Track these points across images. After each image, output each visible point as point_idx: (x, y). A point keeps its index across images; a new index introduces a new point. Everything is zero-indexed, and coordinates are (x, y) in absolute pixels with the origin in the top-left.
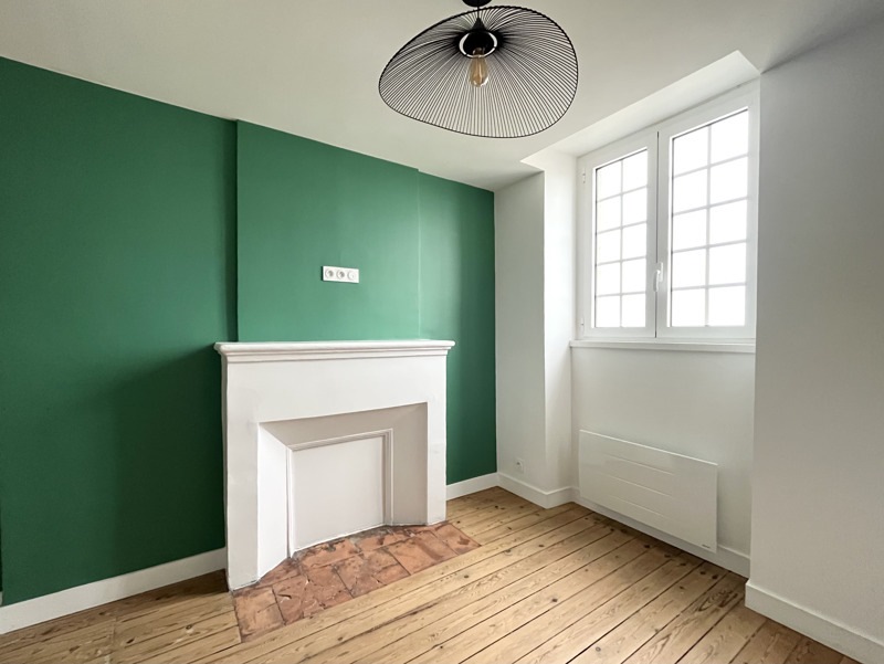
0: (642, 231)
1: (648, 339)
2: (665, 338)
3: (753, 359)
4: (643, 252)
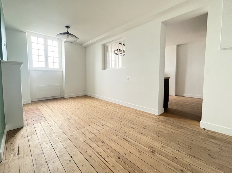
1: (46, 69)
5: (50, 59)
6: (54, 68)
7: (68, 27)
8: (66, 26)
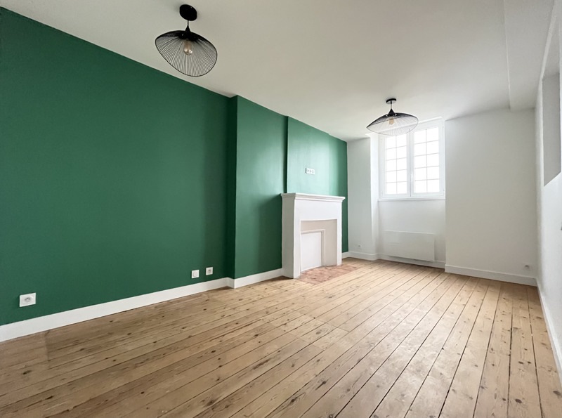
0: (405, 161)
1: (408, 197)
2: (414, 197)
3: (444, 202)
4: (406, 168)
5: (419, 174)
6: (427, 193)
7: (391, 100)
8: (387, 101)
